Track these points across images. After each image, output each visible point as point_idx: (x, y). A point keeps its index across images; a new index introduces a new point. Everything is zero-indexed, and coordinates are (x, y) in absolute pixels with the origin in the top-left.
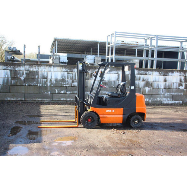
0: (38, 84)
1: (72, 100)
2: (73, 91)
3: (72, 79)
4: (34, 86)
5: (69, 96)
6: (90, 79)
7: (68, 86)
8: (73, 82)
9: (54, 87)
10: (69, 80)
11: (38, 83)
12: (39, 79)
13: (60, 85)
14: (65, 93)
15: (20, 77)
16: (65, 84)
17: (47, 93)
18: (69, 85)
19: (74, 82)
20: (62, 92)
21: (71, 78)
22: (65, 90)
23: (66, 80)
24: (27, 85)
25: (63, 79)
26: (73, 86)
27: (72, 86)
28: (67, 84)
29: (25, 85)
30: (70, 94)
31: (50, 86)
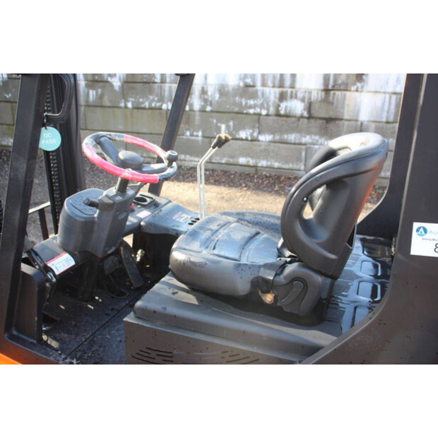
0: (163, 103)
1: (276, 165)
2: (282, 133)
3: (281, 86)
4: (151, 108)
5: (265, 150)
6: (353, 88)
7: (264, 112)
8: (282, 97)
9: (215, 114)
10: (267, 90)
11: (161, 100)
12: (167, 86)
13: (237, 109)
14: (252, 140)
15: (109, 79)
16: (254, 107)
17: (192, 135)
18: (268, 110)
19: (286, 99)
20: (243, 134)
21: (277, 83)
22: (253, 128)
23: (257, 91)
24: (130, 105)
25: (247, 86)
26: (282, 112)
27: (278, 115)
28: (262, 106)
29: (126, 107)
30: (270, 142)
31: (203, 111)
